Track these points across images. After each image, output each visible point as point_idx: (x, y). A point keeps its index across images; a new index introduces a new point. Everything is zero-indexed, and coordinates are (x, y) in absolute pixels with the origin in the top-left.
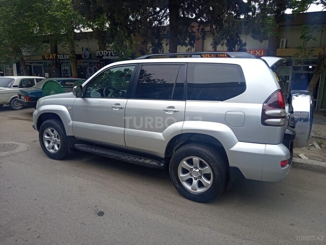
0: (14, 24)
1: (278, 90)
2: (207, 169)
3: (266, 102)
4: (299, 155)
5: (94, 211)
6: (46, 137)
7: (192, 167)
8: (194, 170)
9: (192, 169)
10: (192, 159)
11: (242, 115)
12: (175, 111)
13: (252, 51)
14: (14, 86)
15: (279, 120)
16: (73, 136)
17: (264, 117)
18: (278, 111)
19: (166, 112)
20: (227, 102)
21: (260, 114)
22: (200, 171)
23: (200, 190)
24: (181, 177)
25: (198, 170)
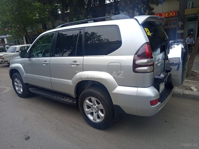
0: (15, 14)
1: (147, 43)
2: (101, 106)
3: (136, 54)
4: (191, 88)
5: (24, 137)
6: (16, 84)
7: (92, 104)
8: (93, 106)
9: (92, 105)
10: (91, 98)
11: (119, 65)
12: (77, 65)
13: (166, 14)
14: (17, 52)
15: (146, 68)
16: (27, 83)
17: (135, 66)
18: (145, 61)
19: (72, 66)
20: (109, 56)
21: (132, 64)
22: (97, 107)
23: (98, 121)
24: (86, 111)
25: (96, 106)
